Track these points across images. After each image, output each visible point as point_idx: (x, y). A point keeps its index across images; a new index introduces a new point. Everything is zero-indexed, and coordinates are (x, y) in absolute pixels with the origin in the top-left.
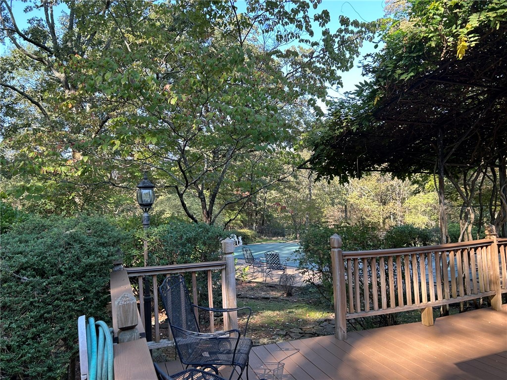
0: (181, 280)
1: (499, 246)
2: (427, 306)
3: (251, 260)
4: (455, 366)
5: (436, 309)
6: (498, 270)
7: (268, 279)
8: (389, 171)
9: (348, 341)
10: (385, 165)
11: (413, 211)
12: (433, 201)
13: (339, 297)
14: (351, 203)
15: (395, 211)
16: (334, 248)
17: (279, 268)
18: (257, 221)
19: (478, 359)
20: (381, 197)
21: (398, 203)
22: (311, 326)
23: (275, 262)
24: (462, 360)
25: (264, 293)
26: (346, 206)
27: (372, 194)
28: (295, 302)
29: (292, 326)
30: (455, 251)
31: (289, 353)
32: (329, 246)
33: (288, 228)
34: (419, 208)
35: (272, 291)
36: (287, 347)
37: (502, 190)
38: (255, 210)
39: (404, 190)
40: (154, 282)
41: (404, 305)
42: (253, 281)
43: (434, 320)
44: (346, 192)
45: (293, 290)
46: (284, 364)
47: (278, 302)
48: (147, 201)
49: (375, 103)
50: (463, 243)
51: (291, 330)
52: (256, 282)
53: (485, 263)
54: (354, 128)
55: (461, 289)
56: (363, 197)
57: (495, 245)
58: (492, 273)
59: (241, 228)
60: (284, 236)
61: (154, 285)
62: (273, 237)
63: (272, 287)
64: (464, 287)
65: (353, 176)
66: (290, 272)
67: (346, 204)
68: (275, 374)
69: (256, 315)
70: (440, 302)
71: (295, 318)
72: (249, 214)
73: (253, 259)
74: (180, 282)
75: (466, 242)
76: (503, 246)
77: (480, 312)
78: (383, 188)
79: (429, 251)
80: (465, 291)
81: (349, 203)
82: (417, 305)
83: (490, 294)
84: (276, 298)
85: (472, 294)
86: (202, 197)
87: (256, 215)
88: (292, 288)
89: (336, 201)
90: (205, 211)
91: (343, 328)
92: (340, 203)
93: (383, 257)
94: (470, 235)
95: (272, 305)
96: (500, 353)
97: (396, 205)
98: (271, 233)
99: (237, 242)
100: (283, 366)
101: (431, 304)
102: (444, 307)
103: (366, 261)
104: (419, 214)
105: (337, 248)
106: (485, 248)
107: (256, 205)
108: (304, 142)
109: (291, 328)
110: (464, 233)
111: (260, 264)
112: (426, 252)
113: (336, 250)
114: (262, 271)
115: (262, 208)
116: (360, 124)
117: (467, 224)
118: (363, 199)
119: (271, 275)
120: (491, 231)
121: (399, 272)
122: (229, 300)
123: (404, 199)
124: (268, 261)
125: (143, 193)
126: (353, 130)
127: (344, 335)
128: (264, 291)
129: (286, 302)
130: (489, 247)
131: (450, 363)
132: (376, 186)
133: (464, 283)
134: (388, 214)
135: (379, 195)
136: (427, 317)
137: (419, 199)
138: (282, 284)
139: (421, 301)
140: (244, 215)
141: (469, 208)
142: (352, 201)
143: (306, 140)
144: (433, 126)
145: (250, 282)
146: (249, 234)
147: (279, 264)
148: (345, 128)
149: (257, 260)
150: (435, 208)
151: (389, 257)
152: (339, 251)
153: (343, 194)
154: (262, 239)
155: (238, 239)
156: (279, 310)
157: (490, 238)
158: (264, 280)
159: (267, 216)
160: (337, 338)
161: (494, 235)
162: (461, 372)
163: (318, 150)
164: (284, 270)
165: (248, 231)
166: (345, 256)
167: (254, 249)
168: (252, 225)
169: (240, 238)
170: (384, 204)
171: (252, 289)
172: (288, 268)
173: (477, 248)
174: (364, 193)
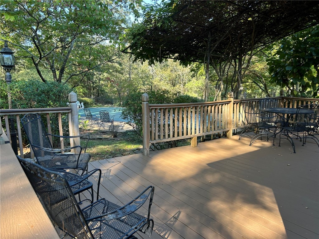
0: (38, 117)
1: (234, 104)
2: (194, 136)
3: (90, 117)
4: (207, 165)
5: (199, 138)
6: (232, 117)
7: (102, 128)
8: (179, 60)
9: (150, 156)
10: (177, 55)
11: (190, 91)
12: (201, 85)
13: (146, 131)
14: (155, 84)
15: (180, 90)
16: (144, 101)
17: (109, 122)
18: (94, 94)
19: (218, 161)
20: (172, 82)
21: (182, 86)
22: (128, 153)
23: (106, 118)
24: (210, 162)
25: (99, 136)
26: (151, 87)
27: (168, 79)
28: (119, 140)
29: (116, 153)
30: (212, 106)
31: (114, 164)
32: (141, 101)
33: (115, 99)
34: (193, 89)
35: (104, 135)
36: (113, 161)
37: (239, 72)
38: (93, 86)
39: (185, 78)
40: (17, 120)
41: (182, 136)
42: (91, 129)
43: (197, 144)
44: (152, 77)
45: (118, 134)
46: (111, 170)
47: (108, 140)
48: (9, 64)
49: (173, 7)
50: (216, 102)
51: (116, 155)
52: (93, 130)
53: (226, 113)
54: (159, 25)
55: (213, 127)
56: (162, 81)
57: (232, 103)
58: (229, 118)
59: (83, 97)
60: (112, 104)
61: (18, 122)
62: (105, 104)
63: (104, 132)
64: (214, 126)
65: (157, 60)
66: (115, 123)
67: (152, 85)
68: (105, 175)
69: (94, 148)
70: (201, 134)
71: (119, 149)
72: (89, 89)
73: (91, 116)
74: (38, 118)
75: (218, 101)
76: (236, 104)
77: (220, 140)
78: (174, 76)
79: (198, 105)
80: (214, 128)
81: (154, 85)
82: (189, 136)
83: (227, 130)
84: (107, 138)
85: (218, 130)
86: (53, 69)
87: (94, 90)
88: (117, 133)
89: (146, 83)
90: (55, 79)
91: (147, 149)
92: (148, 84)
93: (172, 108)
94: (220, 98)
95: (104, 142)
96: (229, 158)
97: (181, 87)
98: (104, 102)
99: (80, 106)
100: (110, 171)
101: (196, 135)
102: (203, 136)
103: (162, 110)
104: (192, 92)
105: (146, 101)
106: (227, 104)
107: (93, 83)
108: (126, 35)
109: (116, 154)
110: (217, 96)
111: (96, 119)
112: (196, 106)
113: (145, 103)
114: (98, 123)
115: (97, 85)
116: (163, 23)
117: (219, 91)
118: (162, 82)
119: (103, 125)
120: (230, 95)
121: (181, 117)
122: (74, 132)
123: (185, 83)
124: (101, 117)
125: (5, 57)
126: (158, 26)
127: (148, 153)
128: (99, 135)
129: (113, 140)
130: (229, 104)
131: (204, 164)
132: (170, 74)
133: (214, 125)
134: (176, 92)
135: (171, 80)
136: (193, 142)
137: (193, 83)
138: (110, 130)
139: (191, 134)
140: (85, 89)
141: (221, 82)
142: (155, 83)
143: (127, 34)
144: (206, 29)
145: (89, 130)
146: (89, 101)
147: (109, 119)
148: (153, 25)
149: (94, 117)
150: (202, 89)
151: (175, 108)
152: (147, 104)
153: (150, 78)
154: (97, 105)
155: (81, 104)
156: (109, 145)
157: (230, 99)
158: (99, 128)
159: (101, 91)
160: (143, 155)
161: (232, 97)
162: (209, 168)
163: (136, 39)
164: (112, 122)
165: (88, 99)
166: (150, 107)
167: (92, 111)
168: (91, 96)
169: (82, 103)
170: (174, 86)
171: (91, 134)
172: (115, 122)
173: (223, 104)
174: (163, 79)
